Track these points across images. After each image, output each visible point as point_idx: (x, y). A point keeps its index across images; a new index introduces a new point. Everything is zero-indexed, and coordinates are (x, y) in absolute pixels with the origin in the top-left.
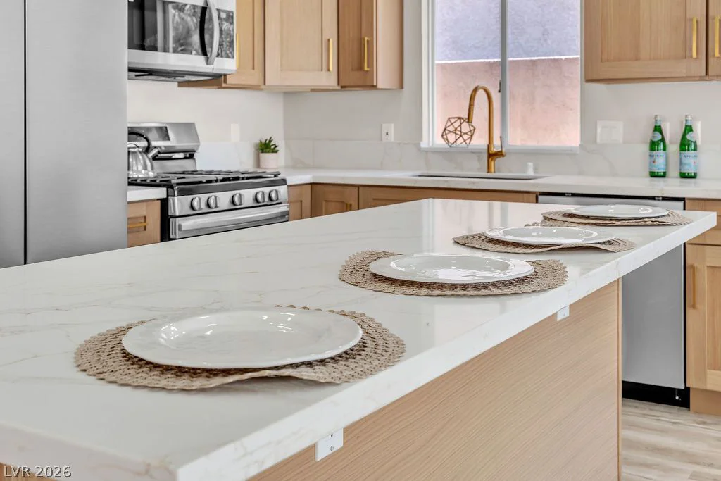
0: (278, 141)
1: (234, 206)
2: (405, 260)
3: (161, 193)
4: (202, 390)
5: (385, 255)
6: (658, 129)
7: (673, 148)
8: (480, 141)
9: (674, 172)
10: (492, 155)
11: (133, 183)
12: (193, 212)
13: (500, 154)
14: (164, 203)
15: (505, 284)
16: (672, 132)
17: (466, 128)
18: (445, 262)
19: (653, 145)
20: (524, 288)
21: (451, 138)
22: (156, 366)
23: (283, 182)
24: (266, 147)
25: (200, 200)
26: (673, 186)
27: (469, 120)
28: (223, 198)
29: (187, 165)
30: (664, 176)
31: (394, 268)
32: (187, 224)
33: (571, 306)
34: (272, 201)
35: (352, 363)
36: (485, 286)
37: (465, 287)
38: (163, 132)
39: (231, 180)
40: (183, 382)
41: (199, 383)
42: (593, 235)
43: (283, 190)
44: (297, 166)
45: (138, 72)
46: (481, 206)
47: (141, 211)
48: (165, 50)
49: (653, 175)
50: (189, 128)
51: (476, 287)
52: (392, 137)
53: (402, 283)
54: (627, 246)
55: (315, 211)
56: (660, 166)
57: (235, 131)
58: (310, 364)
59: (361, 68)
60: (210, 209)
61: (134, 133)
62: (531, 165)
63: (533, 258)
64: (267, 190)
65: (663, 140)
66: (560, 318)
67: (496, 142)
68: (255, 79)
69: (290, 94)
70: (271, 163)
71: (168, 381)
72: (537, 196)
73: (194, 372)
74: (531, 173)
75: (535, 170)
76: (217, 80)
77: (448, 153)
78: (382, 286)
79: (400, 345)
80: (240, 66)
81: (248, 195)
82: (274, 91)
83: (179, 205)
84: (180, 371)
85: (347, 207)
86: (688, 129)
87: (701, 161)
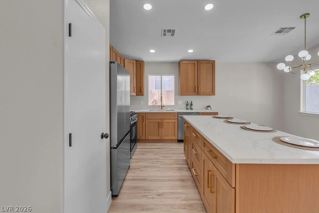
6: (188, 102)
7: (190, 105)
9: (190, 108)
10: (162, 107)
13: (164, 106)
16: (190, 103)
19: (187, 105)
49: (187, 109)
67: (163, 104)
72: (178, 113)
86: (192, 102)
87: (193, 107)
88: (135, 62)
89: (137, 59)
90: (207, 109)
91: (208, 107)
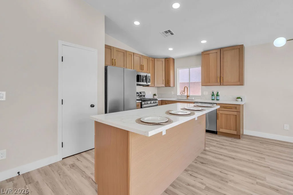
0: (156, 94)
1: (150, 103)
2: (174, 111)
3: (141, 101)
4: (150, 125)
5: (171, 111)
6: (213, 93)
7: (215, 96)
8: (186, 94)
9: (215, 99)
10: (188, 96)
11: (137, 100)
12: (145, 104)
13: (189, 96)
14: (141, 103)
15: (187, 115)
16: (215, 93)
17: (184, 92)
18: (179, 112)
19: (212, 95)
20: (189, 115)
21: (182, 94)
22: (145, 122)
23: (157, 100)
24: (155, 95)
25: (146, 102)
26: (215, 101)
27: (184, 91)
28: (149, 102)
29: (144, 97)
30: (214, 100)
31: (172, 112)
32: (144, 106)
33: (198, 117)
34: (156, 103)
35: (167, 123)
36: (184, 115)
37: (181, 115)
38: (141, 93)
39: (150, 100)
40: (148, 124)
41: (150, 124)
42: (200, 109)
43: (157, 101)
44: (159, 98)
45: (138, 85)
46: (186, 104)
47: (138, 104)
48: (141, 82)
49: (212, 100)
50: (144, 92)
51: (183, 115)
52: (173, 93)
53: (173, 114)
54: (204, 110)
55: (162, 104)
56: (213, 98)
57: (150, 93)
58: (162, 123)
59: (168, 84)
60: (147, 104)
61: (137, 93)
62: (193, 98)
63: (191, 111)
64: (155, 101)
65: (214, 94)
66: (196, 120)
67: (188, 94)
68: (153, 85)
69: (158, 87)
70: (156, 97)
71: (146, 124)
72: (194, 103)
73: (149, 123)
74: (193, 99)
75: (194, 99)
76: (148, 86)
77: (181, 96)
78: (170, 114)
79: (172, 121)
80: (151, 84)
81: (152, 102)
82: (156, 87)
83: (143, 103)
84: (147, 123)
85: (166, 104)
86: (218, 93)
87: (220, 98)
88: (164, 60)
89: (165, 57)
90: (237, 101)
91: (238, 98)
